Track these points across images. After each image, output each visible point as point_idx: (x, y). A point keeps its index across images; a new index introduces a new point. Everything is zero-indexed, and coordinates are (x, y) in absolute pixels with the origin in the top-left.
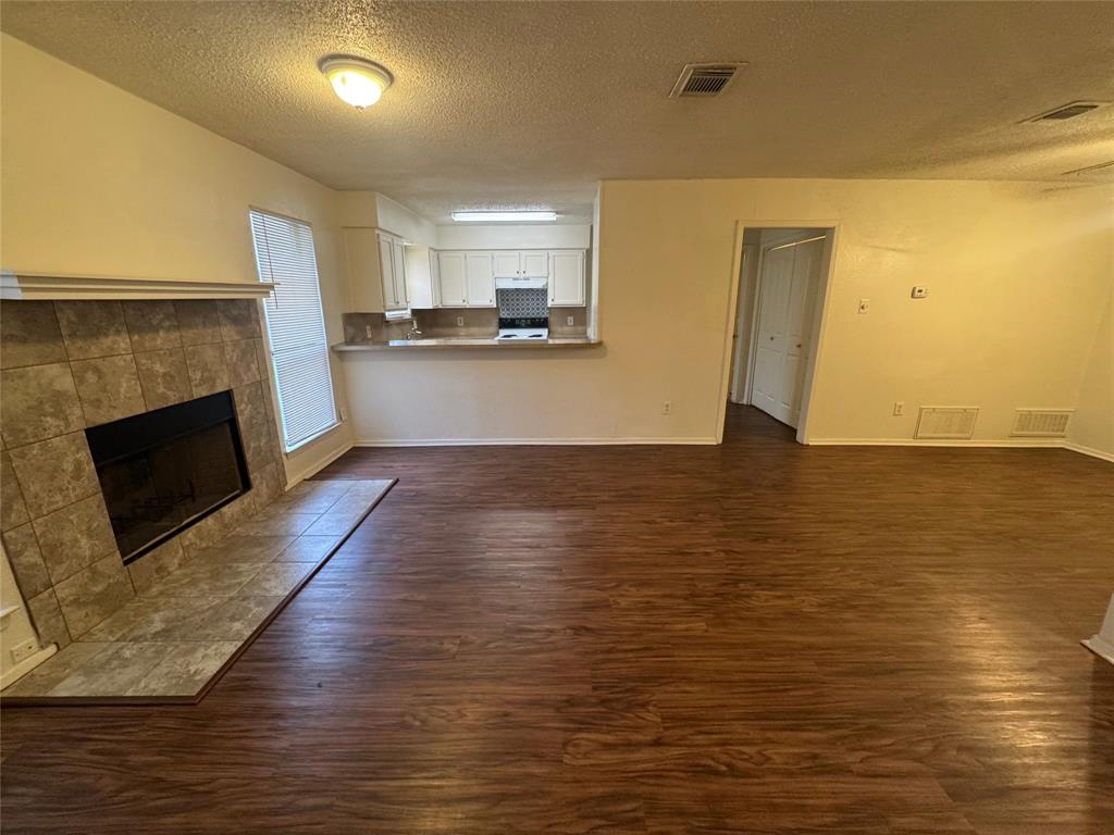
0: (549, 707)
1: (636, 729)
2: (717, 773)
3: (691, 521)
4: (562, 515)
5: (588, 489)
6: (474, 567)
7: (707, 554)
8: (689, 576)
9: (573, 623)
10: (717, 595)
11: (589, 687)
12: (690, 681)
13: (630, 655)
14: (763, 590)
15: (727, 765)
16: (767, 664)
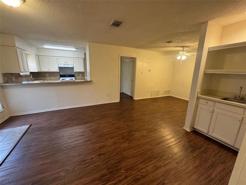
0: (97, 180)
1: (120, 176)
2: (140, 179)
3: (118, 120)
4: (87, 125)
5: (92, 117)
6: (65, 146)
7: (124, 127)
8: (121, 133)
9: (98, 153)
10: (128, 136)
11: (106, 170)
12: (128, 158)
13: (114, 157)
14: (136, 132)
15: (141, 176)
16: (142, 149)
